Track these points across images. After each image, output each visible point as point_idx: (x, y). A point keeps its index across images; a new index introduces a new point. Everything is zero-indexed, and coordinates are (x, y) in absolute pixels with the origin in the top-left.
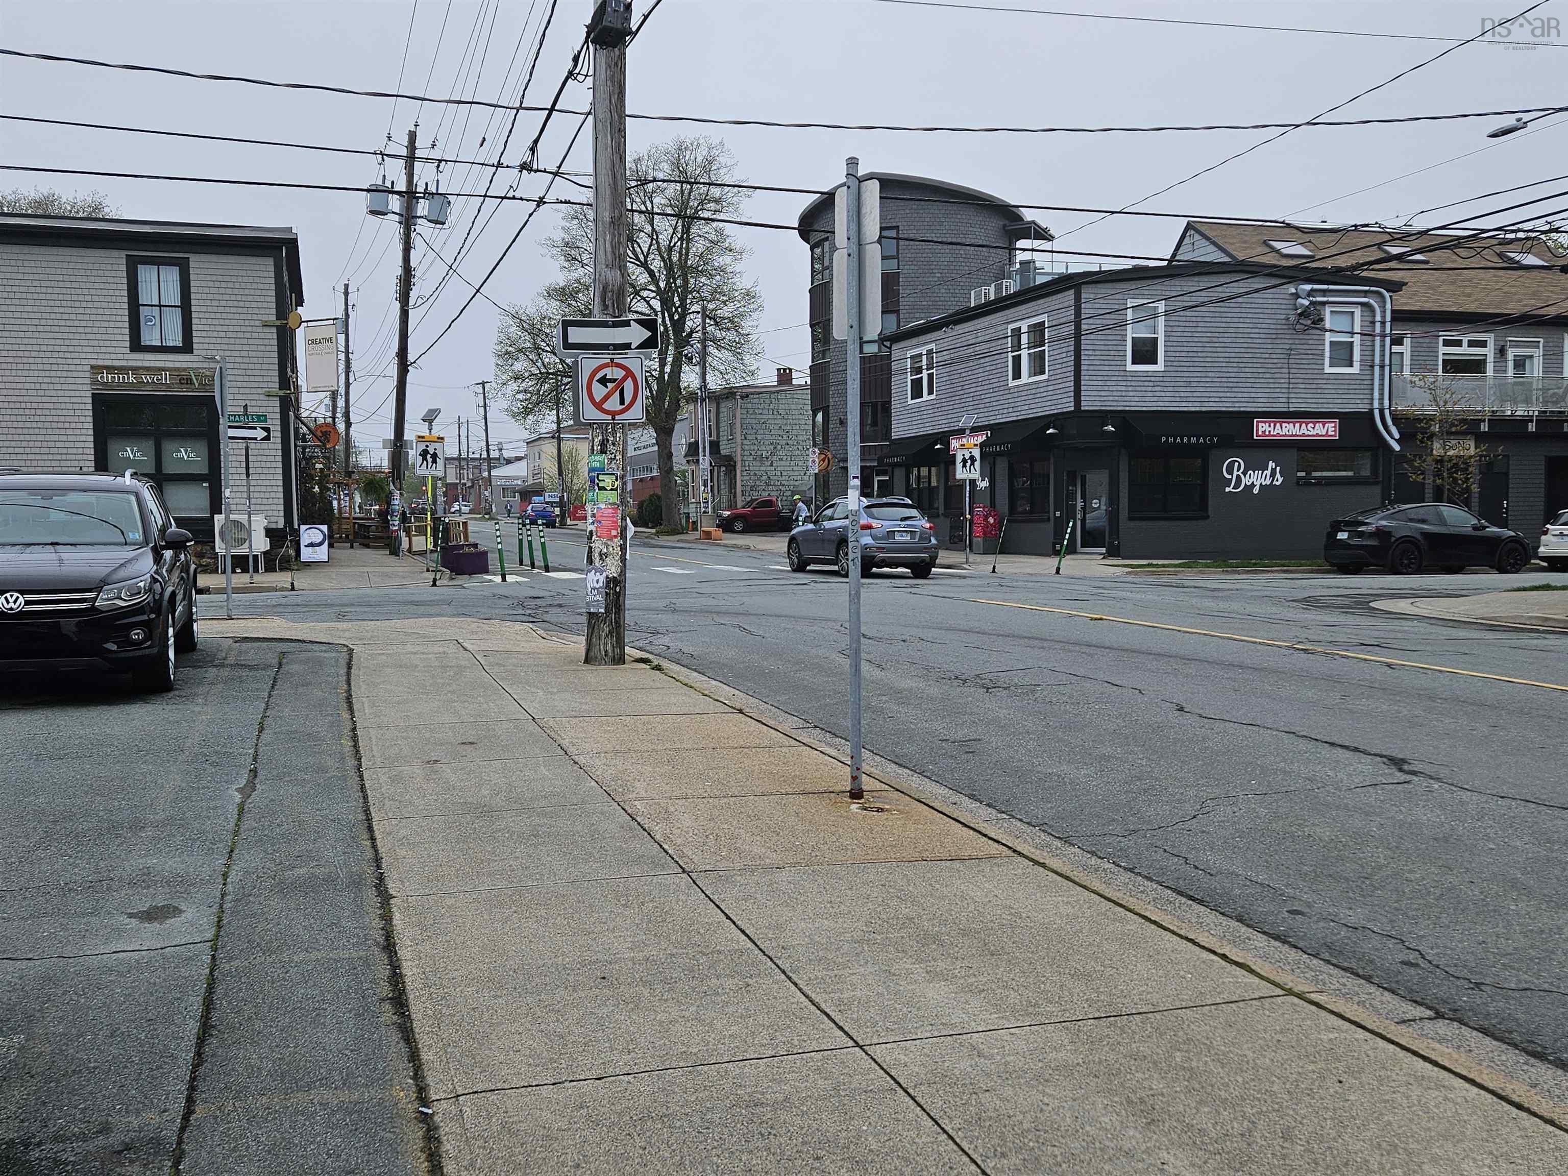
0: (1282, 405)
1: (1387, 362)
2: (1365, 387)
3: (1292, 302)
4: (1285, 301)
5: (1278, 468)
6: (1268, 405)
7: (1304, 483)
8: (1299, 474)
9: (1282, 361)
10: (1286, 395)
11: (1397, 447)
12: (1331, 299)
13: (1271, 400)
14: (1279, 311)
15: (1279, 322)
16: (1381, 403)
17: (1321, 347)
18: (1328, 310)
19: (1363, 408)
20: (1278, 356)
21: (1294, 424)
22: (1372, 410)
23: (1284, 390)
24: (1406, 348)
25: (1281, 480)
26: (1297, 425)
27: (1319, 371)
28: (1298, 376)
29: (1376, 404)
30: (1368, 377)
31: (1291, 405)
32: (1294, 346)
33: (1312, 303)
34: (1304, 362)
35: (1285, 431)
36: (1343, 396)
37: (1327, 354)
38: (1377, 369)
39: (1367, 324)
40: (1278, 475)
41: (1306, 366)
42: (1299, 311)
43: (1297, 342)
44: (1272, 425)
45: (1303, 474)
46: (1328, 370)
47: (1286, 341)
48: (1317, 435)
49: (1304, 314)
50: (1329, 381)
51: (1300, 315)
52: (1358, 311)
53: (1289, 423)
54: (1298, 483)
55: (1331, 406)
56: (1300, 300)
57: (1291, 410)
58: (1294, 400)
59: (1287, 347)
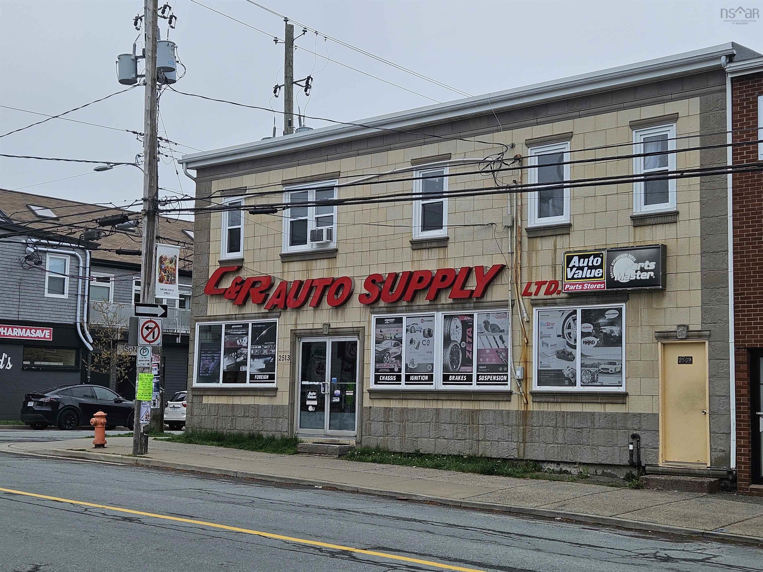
0: (14, 316)
1: (87, 293)
2: (71, 308)
3: (24, 249)
4: (18, 248)
5: (9, 358)
6: (4, 315)
7: (29, 369)
8: (25, 363)
9: (15, 287)
10: (17, 310)
11: (91, 349)
12: (49, 250)
13: (5, 312)
14: (14, 254)
15: (13, 261)
16: (82, 319)
17: (43, 280)
18: (48, 256)
19: (71, 322)
20: (12, 283)
21: (22, 329)
22: (76, 324)
23: (15, 306)
24: (111, 285)
25: (11, 366)
26: (24, 330)
27: (41, 296)
28: (26, 297)
29: (78, 320)
30: (74, 302)
31: (20, 316)
32: (23, 278)
33: (36, 251)
34: (30, 288)
35: (15, 333)
36: (56, 313)
37: (46, 286)
38: (79, 297)
39: (74, 267)
40: (9, 363)
41: (31, 292)
42: (26, 255)
43: (26, 275)
44: (6, 329)
45: (28, 363)
46: (47, 295)
47: (18, 274)
48: (38, 337)
49: (29, 258)
50: (47, 303)
51: (26, 258)
52: (68, 259)
53: (18, 328)
54: (23, 369)
55: (48, 318)
56: (28, 248)
57: (20, 319)
58: (22, 313)
59: (19, 278)
